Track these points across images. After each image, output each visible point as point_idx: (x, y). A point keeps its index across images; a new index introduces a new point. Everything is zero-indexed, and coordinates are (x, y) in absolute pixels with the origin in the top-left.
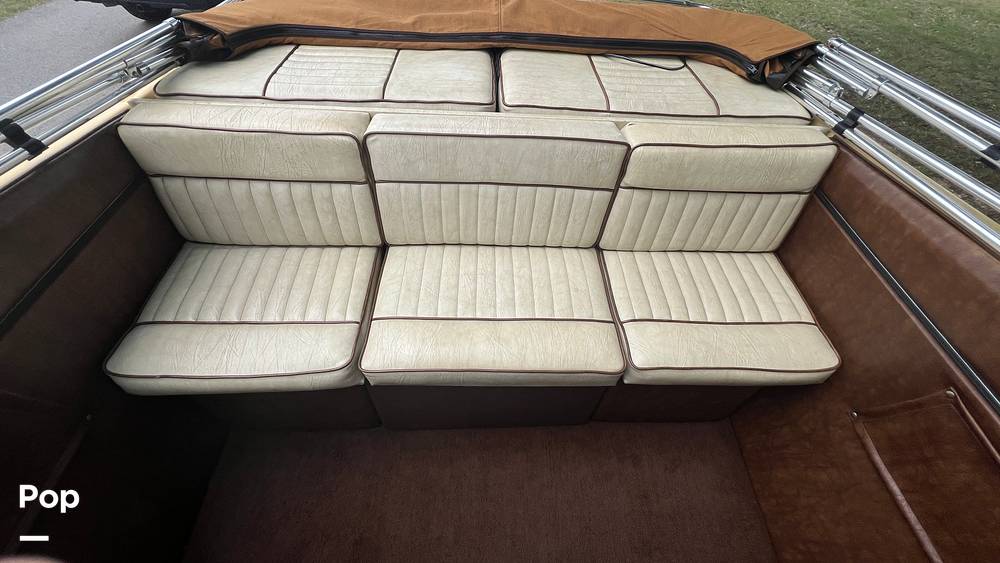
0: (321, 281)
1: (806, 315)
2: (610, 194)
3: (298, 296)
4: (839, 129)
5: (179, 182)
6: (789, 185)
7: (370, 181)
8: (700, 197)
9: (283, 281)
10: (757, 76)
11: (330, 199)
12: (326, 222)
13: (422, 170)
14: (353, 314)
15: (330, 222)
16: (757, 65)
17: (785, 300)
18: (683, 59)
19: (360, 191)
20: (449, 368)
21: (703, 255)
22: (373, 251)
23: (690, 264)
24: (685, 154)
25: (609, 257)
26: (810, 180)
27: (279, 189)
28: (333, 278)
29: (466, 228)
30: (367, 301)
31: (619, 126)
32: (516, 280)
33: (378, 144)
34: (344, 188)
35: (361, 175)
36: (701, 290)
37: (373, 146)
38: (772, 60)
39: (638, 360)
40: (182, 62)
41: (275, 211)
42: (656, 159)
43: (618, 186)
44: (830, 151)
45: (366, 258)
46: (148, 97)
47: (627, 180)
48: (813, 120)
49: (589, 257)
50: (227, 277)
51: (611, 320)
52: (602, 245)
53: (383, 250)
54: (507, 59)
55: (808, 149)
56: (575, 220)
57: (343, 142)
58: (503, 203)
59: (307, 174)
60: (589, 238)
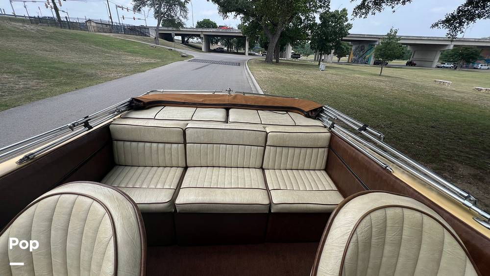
0: (163, 176)
1: (335, 188)
2: (263, 148)
3: (154, 180)
4: (330, 128)
5: (122, 142)
6: (319, 145)
7: (185, 143)
8: (293, 149)
9: (150, 176)
10: (308, 115)
11: (171, 149)
12: (168, 157)
13: (202, 139)
14: (174, 186)
15: (169, 157)
16: (307, 112)
17: (327, 183)
18: (286, 111)
19: (181, 146)
20: (207, 202)
21: (300, 171)
22: (183, 168)
23: (295, 173)
24: (284, 135)
25: (267, 172)
26: (326, 143)
27: (155, 145)
28: (168, 176)
29: (216, 160)
30: (179, 183)
31: (264, 128)
32: (232, 177)
33: (189, 131)
34: (175, 145)
35: (182, 141)
36: (298, 181)
37: (187, 132)
38: (311, 111)
39: (275, 201)
40: (129, 110)
41: (151, 152)
42: (275, 136)
43: (266, 145)
44: (329, 134)
45: (179, 171)
46: (118, 118)
47: (268, 143)
48: (325, 127)
49: (259, 172)
50: (131, 174)
51: (265, 189)
52: (264, 167)
53: (186, 168)
54: (231, 111)
55: (321, 134)
56: (253, 157)
57: (178, 130)
58: (228, 151)
59: (165, 140)
60: (258, 164)
